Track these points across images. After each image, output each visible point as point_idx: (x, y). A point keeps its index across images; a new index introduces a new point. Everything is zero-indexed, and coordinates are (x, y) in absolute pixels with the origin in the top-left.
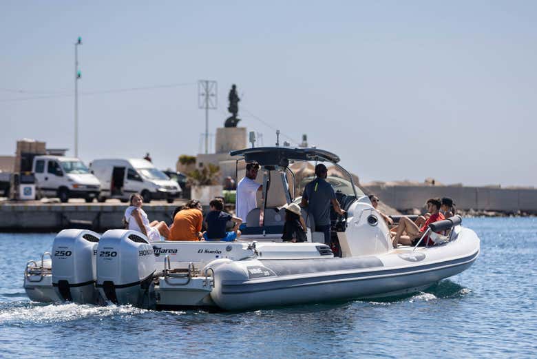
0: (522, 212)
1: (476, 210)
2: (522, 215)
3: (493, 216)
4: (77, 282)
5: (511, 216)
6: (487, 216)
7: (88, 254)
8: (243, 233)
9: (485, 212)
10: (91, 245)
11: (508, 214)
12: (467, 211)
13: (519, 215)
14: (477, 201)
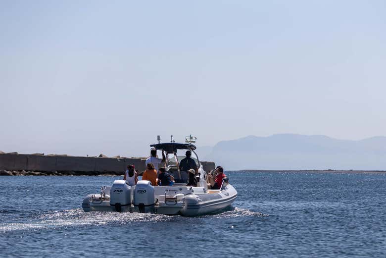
0: (58, 172)
1: (26, 171)
2: (58, 175)
3: (38, 175)
4: (124, 204)
5: (51, 175)
6: (34, 175)
7: (128, 192)
8: (176, 182)
9: (33, 172)
10: (129, 188)
11: (48, 173)
12: (20, 171)
13: (56, 174)
14: (27, 163)
